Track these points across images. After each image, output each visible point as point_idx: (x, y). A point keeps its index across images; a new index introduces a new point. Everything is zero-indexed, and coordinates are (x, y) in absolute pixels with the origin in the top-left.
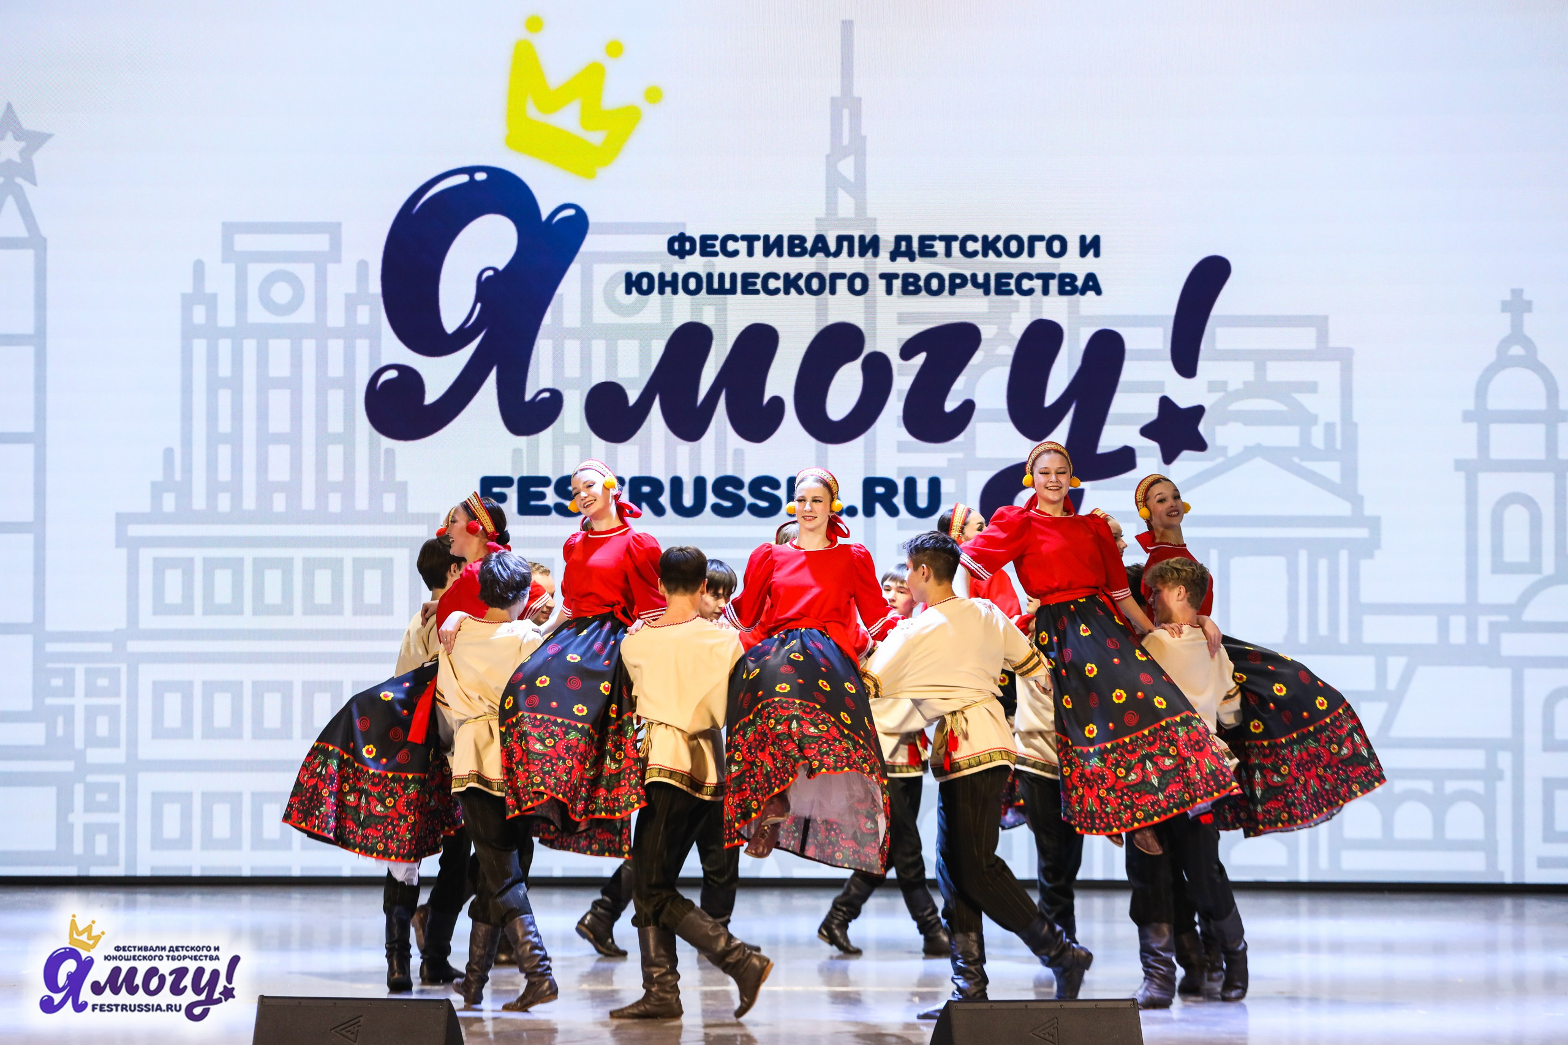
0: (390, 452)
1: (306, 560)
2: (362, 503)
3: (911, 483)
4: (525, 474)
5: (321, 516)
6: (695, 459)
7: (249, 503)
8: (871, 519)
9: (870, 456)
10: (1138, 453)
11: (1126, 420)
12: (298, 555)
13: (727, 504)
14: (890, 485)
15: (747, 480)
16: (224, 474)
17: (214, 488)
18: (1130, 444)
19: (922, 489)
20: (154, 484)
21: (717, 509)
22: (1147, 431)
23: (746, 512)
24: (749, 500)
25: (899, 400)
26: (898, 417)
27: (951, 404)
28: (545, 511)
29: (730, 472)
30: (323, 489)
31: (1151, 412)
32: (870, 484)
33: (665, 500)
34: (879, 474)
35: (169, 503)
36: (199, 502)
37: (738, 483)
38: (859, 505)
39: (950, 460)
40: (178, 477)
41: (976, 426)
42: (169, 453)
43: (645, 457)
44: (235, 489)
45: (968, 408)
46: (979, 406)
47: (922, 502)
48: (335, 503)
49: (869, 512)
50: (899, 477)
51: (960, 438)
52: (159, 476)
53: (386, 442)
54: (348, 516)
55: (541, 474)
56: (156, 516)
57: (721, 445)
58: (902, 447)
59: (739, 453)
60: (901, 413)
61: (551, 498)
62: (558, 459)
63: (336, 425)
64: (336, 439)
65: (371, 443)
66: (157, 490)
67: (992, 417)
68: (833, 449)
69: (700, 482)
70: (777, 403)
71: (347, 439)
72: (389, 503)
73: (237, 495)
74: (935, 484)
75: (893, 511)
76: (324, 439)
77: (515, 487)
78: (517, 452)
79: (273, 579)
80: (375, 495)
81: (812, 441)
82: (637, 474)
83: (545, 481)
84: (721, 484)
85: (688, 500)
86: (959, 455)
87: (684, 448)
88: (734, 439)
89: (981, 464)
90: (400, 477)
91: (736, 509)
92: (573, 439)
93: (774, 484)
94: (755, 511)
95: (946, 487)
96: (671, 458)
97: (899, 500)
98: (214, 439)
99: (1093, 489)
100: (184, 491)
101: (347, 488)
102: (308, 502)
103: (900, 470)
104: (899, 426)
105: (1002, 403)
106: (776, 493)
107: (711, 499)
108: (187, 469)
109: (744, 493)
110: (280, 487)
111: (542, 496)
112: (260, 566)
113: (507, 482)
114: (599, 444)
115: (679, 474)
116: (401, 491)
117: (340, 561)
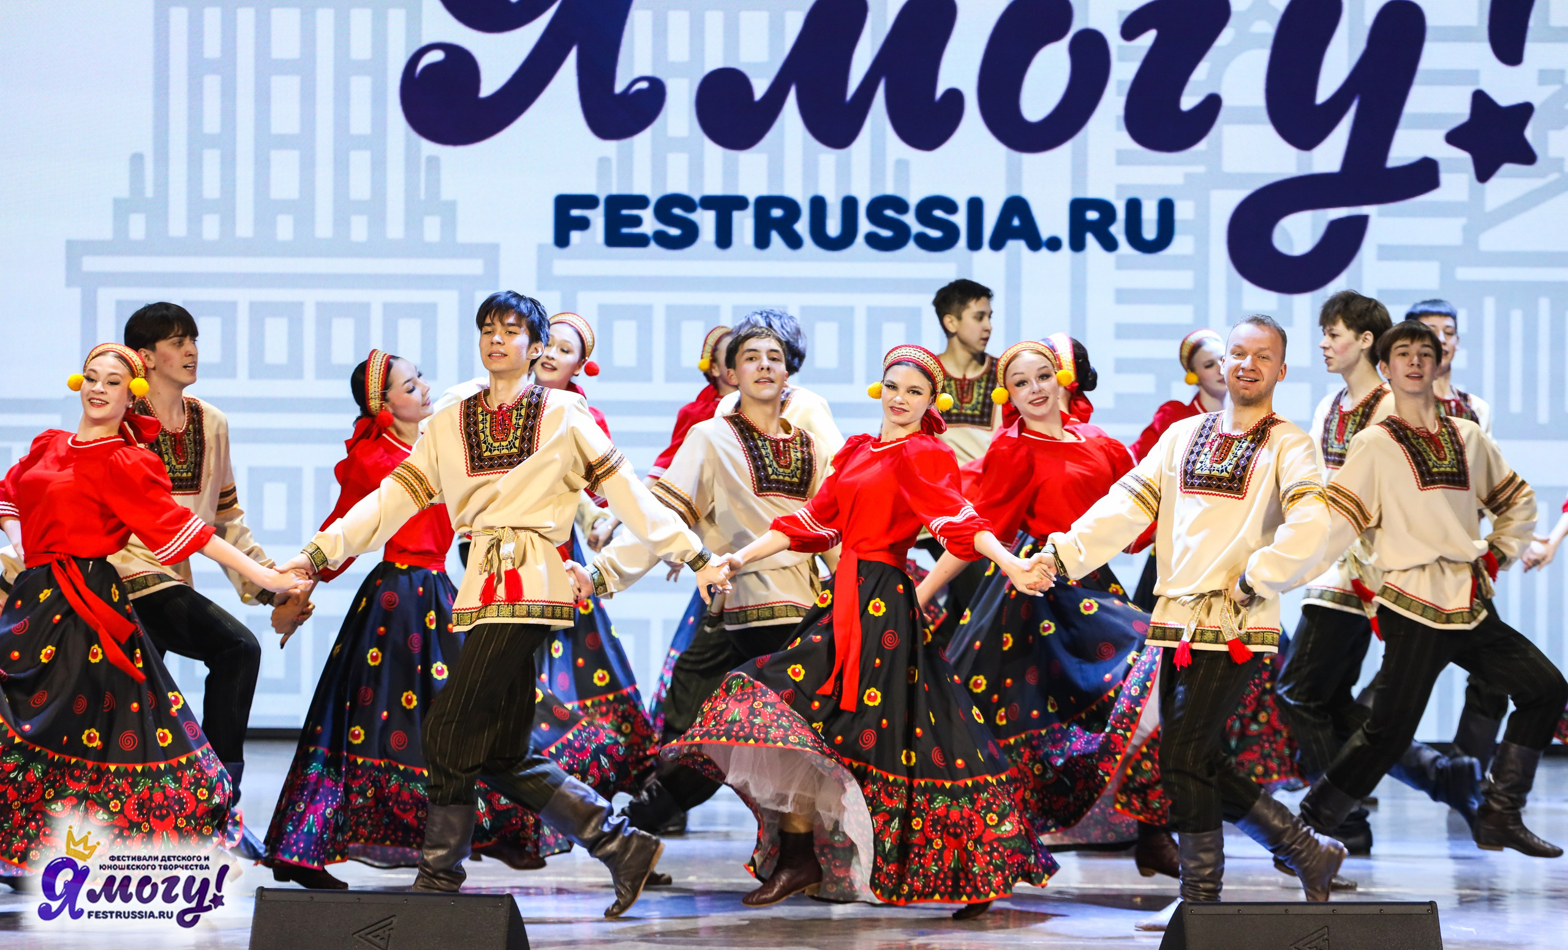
0: (433, 161)
1: (320, 306)
2: (395, 230)
3: (1134, 207)
4: (615, 191)
5: (341, 247)
6: (844, 172)
7: (245, 228)
8: (1079, 255)
9: (1079, 169)
10: (1442, 167)
11: (1426, 121)
12: (310, 298)
13: (886, 233)
14: (1106, 209)
15: (913, 201)
16: (211, 188)
17: (197, 207)
18: (1432, 155)
19: (1150, 215)
20: (117, 202)
21: (873, 241)
22: (1454, 138)
23: (911, 245)
24: (916, 227)
25: (1119, 94)
26: (1118, 117)
27: (1189, 101)
28: (641, 241)
29: (890, 190)
30: (344, 208)
31: (1461, 111)
32: (1078, 207)
33: (802, 227)
34: (1092, 193)
35: (137, 226)
36: (178, 227)
37: (901, 205)
38: (1064, 236)
39: (1187, 176)
40: (149, 192)
41: (1223, 129)
42: (137, 159)
43: (776, 171)
44: (226, 208)
45: (1212, 105)
46: (1226, 102)
47: (1150, 232)
48: (359, 228)
49: (1078, 245)
50: (1118, 198)
51: (1202, 146)
52: (124, 192)
53: (429, 148)
54: (378, 246)
55: (637, 191)
56: (120, 245)
57: (878, 153)
58: (1122, 158)
59: (902, 165)
60: (1121, 111)
61: (649, 224)
62: (659, 170)
63: (361, 122)
64: (360, 143)
65: (408, 147)
66: (122, 210)
67: (1244, 116)
68: (1030, 160)
69: (849, 205)
70: (955, 97)
71: (376, 142)
72: (432, 228)
73: (228, 219)
74: (1166, 208)
75: (1110, 244)
76: (344, 142)
77: (600, 210)
78: (604, 161)
79: (276, 330)
80: (413, 219)
81: (1001, 149)
82: (765, 192)
83: (641, 202)
84: (878, 207)
85: (833, 227)
86: (1201, 169)
87: (828, 156)
88: (896, 147)
89: (1230, 181)
90: (446, 194)
91: (899, 238)
92: (678, 145)
93: (950, 206)
94: (924, 242)
95: (1182, 212)
96: (810, 171)
97: (1118, 230)
98: (197, 142)
99: (1381, 215)
100: (158, 210)
101: (376, 209)
102: (324, 228)
103: (1120, 188)
104: (1118, 129)
105: (1259, 100)
106: (953, 218)
107: (865, 226)
108: (162, 184)
109: (910, 219)
110: (285, 206)
111: (637, 221)
112: (260, 312)
113: (590, 202)
114: (713, 151)
115: (821, 192)
116: (449, 213)
117: (366, 307)
